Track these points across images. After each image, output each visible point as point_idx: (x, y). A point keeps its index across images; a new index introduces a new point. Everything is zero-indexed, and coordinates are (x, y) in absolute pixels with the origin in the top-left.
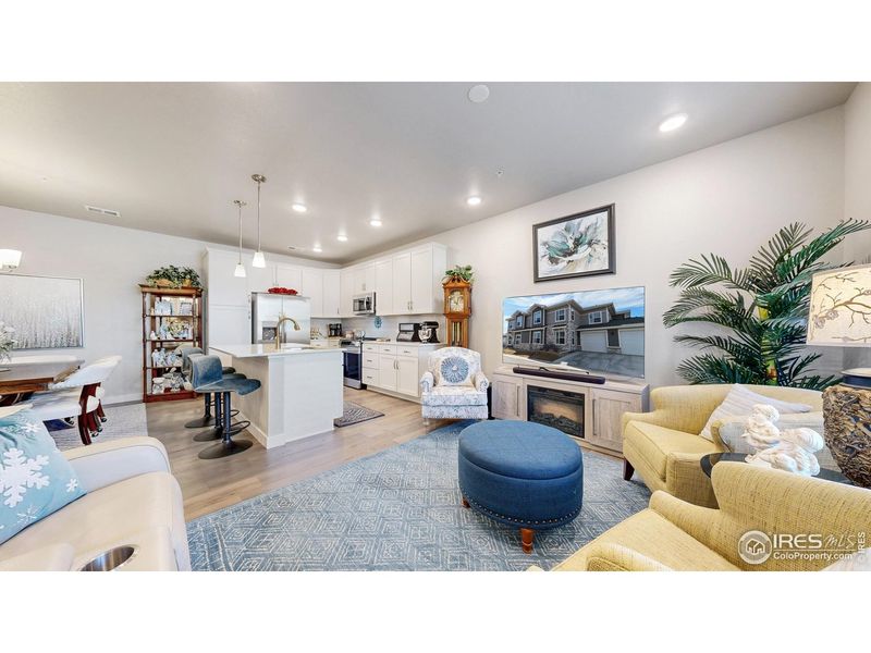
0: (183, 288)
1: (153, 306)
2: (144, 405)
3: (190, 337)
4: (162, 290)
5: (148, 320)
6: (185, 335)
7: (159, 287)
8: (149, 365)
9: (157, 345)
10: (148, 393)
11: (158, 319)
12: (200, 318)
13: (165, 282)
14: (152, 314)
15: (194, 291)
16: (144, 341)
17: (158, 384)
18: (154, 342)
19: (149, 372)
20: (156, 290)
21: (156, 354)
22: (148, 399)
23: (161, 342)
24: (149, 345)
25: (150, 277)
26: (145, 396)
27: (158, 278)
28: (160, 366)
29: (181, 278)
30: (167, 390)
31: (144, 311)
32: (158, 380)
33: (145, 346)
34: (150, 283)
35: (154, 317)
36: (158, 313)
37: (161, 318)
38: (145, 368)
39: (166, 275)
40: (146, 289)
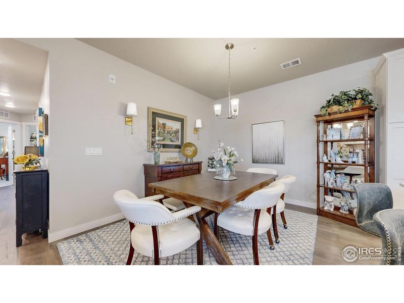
0: (353, 110)
1: (325, 132)
2: (315, 218)
3: (361, 162)
4: (332, 117)
5: (321, 145)
6: (355, 159)
7: (330, 114)
8: (321, 183)
9: (329, 167)
10: (321, 206)
11: (329, 144)
12: (373, 141)
13: (335, 108)
14: (325, 140)
15: (366, 111)
16: (318, 163)
17: (329, 202)
18: (326, 164)
19: (322, 190)
20: (327, 118)
21: (327, 175)
22: (320, 212)
23: (332, 164)
24: (322, 166)
25: (323, 107)
26: (318, 208)
27: (329, 106)
28: (330, 186)
29: (354, 99)
30: (337, 208)
31: (318, 137)
32: (329, 198)
33: (318, 168)
34: (324, 112)
35: (326, 142)
36: (330, 138)
37: (332, 142)
38: (318, 186)
39: (337, 101)
40: (320, 119)
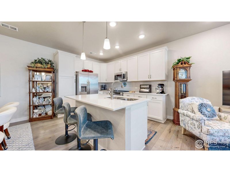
0: (48, 68)
1: (33, 76)
2: (29, 124)
3: (50, 91)
4: (38, 69)
5: (31, 83)
6: (48, 90)
7: (36, 67)
8: (31, 104)
9: (35, 95)
10: (31, 116)
12: (54, 82)
13: (39, 65)
14: (33, 80)
15: (52, 70)
16: (30, 93)
17: (36, 113)
18: (34, 93)
19: (32, 107)
20: (35, 69)
21: (35, 99)
22: (31, 120)
25: (32, 63)
26: (30, 118)
27: (36, 63)
28: (37, 104)
29: (47, 63)
30: (40, 115)
31: (29, 78)
32: (35, 111)
33: (30, 95)
34: (33, 65)
35: (34, 82)
36: (36, 80)
37: (36, 82)
38: (30, 106)
39: (40, 62)
40: (30, 68)
